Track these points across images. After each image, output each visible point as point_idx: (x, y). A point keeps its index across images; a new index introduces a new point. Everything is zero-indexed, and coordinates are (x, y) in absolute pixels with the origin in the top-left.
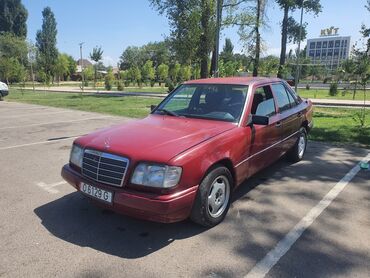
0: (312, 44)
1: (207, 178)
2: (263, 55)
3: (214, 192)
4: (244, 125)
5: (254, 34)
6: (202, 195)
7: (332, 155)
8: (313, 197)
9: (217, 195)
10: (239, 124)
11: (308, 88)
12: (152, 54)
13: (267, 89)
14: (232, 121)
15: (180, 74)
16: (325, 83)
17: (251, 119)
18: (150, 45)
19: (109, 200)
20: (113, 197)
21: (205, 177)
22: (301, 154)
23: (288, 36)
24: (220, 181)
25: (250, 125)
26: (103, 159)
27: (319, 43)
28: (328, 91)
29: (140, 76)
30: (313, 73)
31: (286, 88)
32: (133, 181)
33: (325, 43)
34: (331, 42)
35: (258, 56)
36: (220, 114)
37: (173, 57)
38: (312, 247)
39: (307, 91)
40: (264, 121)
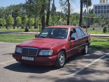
0: (96, 7)
1: (59, 54)
2: (72, 13)
3: (61, 58)
4: (68, 40)
5: (67, 3)
6: (58, 58)
7: (97, 53)
8: (89, 62)
9: (62, 59)
10: (67, 40)
11: (94, 29)
12: (12, 11)
13: (74, 29)
14: (64, 39)
15: (29, 22)
16: (102, 26)
17: (70, 38)
18: (11, 6)
19: (33, 60)
20: (34, 59)
21: (58, 53)
22: (86, 52)
23: (83, 4)
24: (62, 55)
25: (70, 40)
26: (30, 49)
27: (99, 7)
28: (102, 31)
29: (5, 23)
30: (97, 21)
31: (80, 29)
32: (39, 54)
33: (102, 6)
34: (105, 6)
35: (69, 14)
36: (60, 37)
37: (24, 13)
38: (87, 70)
39: (93, 31)
40: (74, 39)
